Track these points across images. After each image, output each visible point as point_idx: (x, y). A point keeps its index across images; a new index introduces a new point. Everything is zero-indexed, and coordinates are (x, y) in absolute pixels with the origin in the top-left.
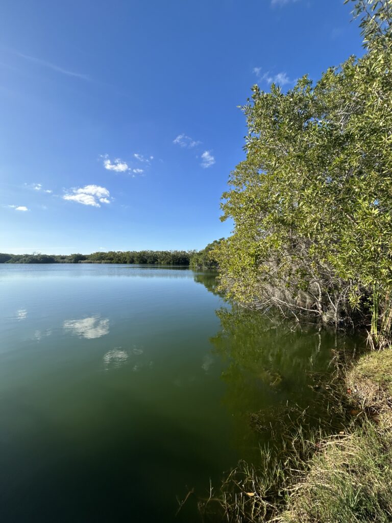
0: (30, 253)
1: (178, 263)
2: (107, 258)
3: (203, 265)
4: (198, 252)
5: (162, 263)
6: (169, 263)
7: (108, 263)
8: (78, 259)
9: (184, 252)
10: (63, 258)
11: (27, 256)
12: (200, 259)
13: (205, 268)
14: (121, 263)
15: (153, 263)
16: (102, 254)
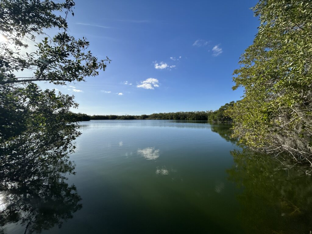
0: (125, 115)
1: (200, 119)
2: (158, 117)
3: (218, 120)
4: (214, 112)
5: (190, 119)
6: (194, 119)
7: (159, 119)
8: (145, 117)
9: (204, 112)
10: (138, 117)
11: (123, 116)
12: (215, 116)
13: (219, 122)
14: (166, 119)
15: (184, 119)
16: (156, 114)
